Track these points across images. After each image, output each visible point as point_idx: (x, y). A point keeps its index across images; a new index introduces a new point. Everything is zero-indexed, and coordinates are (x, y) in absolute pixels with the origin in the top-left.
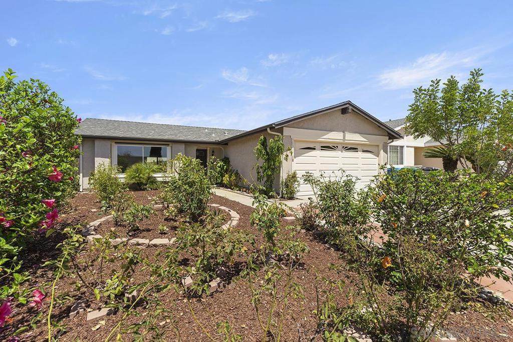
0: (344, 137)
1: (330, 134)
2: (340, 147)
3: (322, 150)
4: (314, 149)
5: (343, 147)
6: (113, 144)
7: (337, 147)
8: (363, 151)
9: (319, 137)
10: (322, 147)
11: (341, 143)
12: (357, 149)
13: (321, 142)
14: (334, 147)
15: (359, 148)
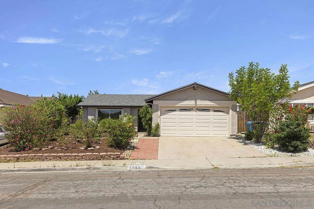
0: (196, 103)
1: (184, 102)
2: (195, 109)
3: (180, 111)
4: (175, 111)
5: (197, 109)
6: (96, 109)
7: (192, 109)
8: (214, 111)
9: (177, 104)
10: (180, 109)
11: (194, 107)
12: (209, 110)
13: (179, 107)
14: (190, 109)
15: (211, 109)
